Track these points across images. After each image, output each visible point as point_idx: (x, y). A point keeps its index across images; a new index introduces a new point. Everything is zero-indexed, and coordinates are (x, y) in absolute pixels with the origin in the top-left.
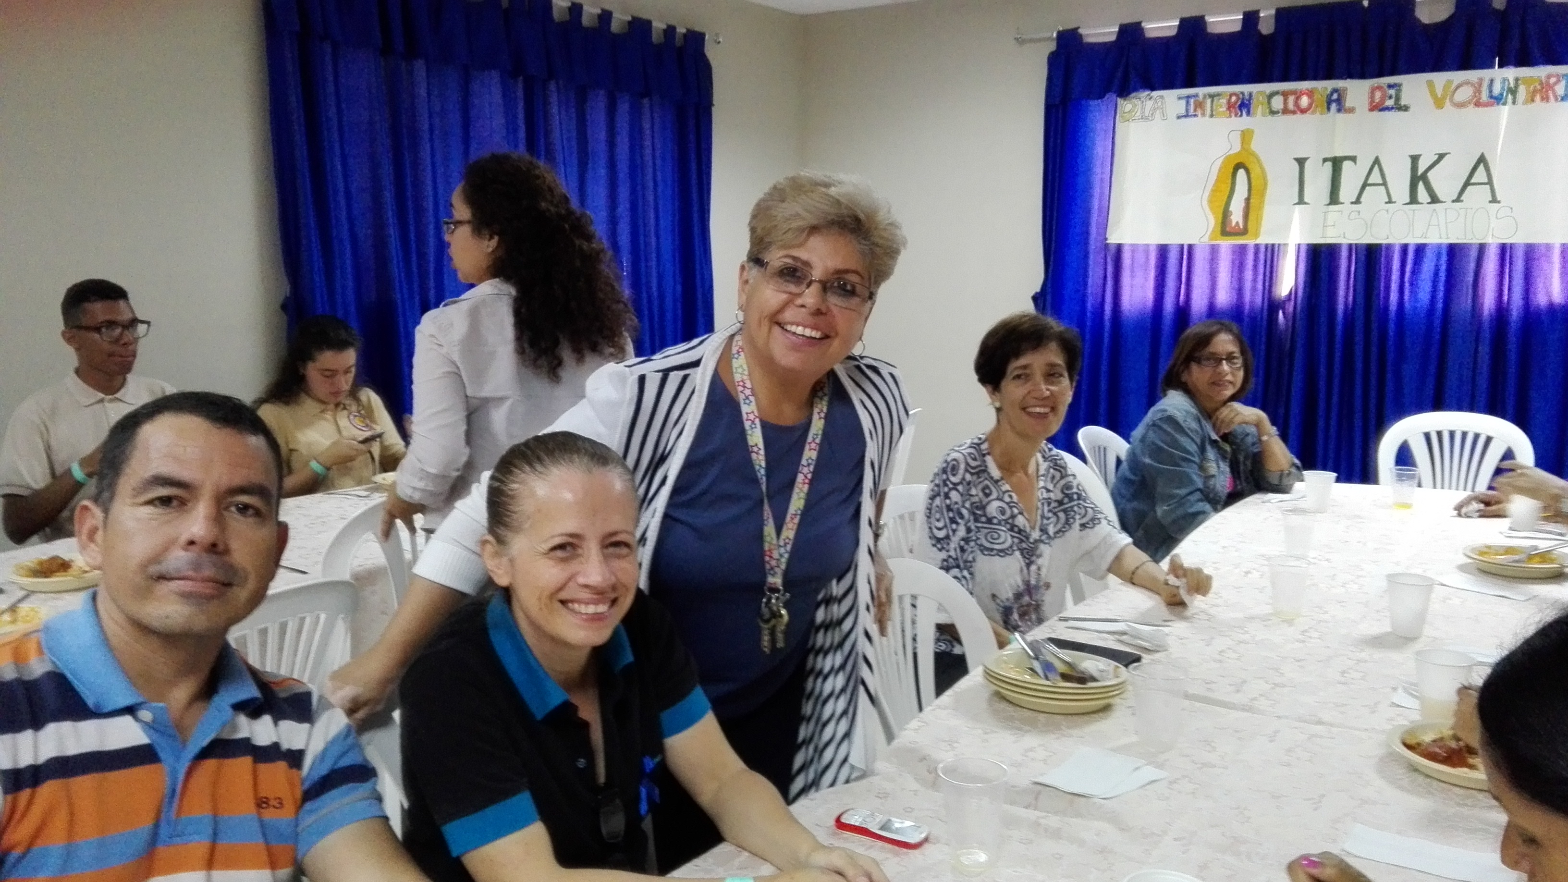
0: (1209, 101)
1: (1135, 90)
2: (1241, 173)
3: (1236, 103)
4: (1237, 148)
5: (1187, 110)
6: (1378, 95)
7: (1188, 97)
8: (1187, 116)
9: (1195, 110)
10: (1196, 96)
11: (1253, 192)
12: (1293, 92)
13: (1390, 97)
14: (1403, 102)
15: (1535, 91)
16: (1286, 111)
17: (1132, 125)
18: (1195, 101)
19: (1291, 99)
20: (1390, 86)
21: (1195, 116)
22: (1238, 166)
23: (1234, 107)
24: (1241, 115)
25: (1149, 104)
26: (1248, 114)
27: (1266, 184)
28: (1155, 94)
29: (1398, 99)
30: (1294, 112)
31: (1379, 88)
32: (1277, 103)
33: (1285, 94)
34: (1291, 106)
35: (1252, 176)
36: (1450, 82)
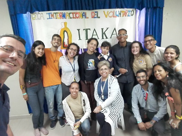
0: (55, 15)
1: (35, 11)
2: (65, 33)
3: (62, 15)
4: (64, 27)
5: (50, 17)
6: (93, 14)
7: (49, 14)
8: (50, 18)
9: (52, 17)
10: (51, 13)
11: (69, 37)
12: (75, 13)
13: (96, 15)
14: (99, 16)
15: (124, 14)
16: (73, 18)
17: (36, 21)
18: (51, 15)
19: (74, 15)
20: (96, 12)
21: (52, 18)
22: (65, 31)
23: (61, 16)
24: (63, 19)
25: (39, 15)
26: (65, 18)
27: (71, 36)
28: (40, 12)
29: (97, 15)
30: (75, 18)
31: (93, 13)
32: (71, 15)
33: (73, 13)
34: (75, 17)
35: (68, 33)
36: (108, 11)
